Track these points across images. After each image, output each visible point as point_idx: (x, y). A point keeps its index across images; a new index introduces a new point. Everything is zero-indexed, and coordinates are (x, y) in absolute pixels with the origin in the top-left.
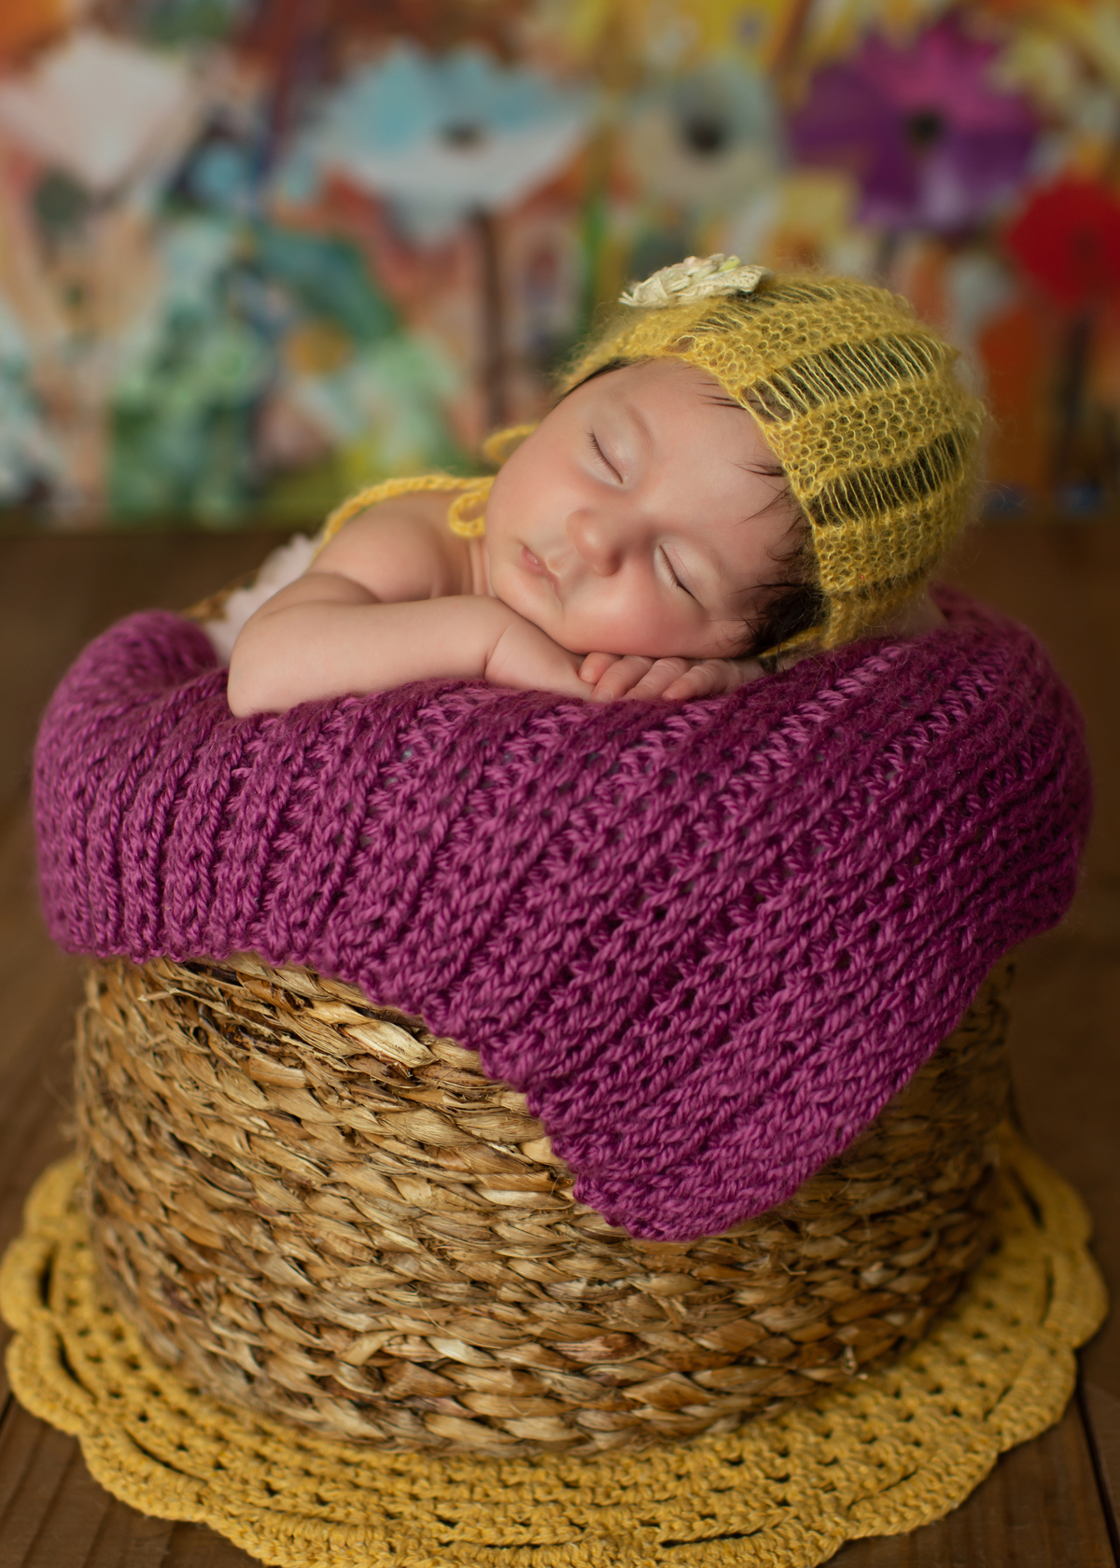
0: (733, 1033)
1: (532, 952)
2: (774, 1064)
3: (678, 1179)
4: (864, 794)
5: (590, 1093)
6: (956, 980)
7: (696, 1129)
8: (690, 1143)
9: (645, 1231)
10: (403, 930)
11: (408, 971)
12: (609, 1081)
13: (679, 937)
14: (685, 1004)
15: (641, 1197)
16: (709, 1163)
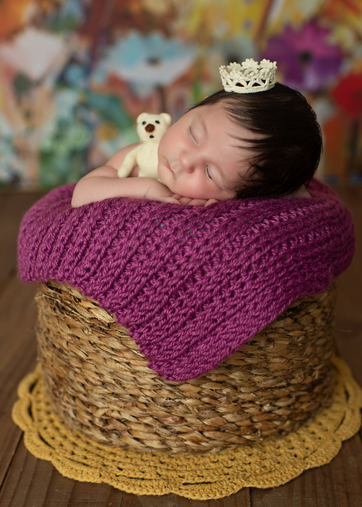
0: (197, 315)
1: (131, 284)
2: (210, 325)
3: (180, 361)
4: (242, 240)
5: (149, 331)
6: (274, 303)
7: (185, 345)
8: (183, 350)
9: (170, 378)
10: (95, 273)
11: (94, 285)
12: (155, 328)
13: (178, 282)
14: (180, 305)
15: (168, 367)
16: (189, 356)
